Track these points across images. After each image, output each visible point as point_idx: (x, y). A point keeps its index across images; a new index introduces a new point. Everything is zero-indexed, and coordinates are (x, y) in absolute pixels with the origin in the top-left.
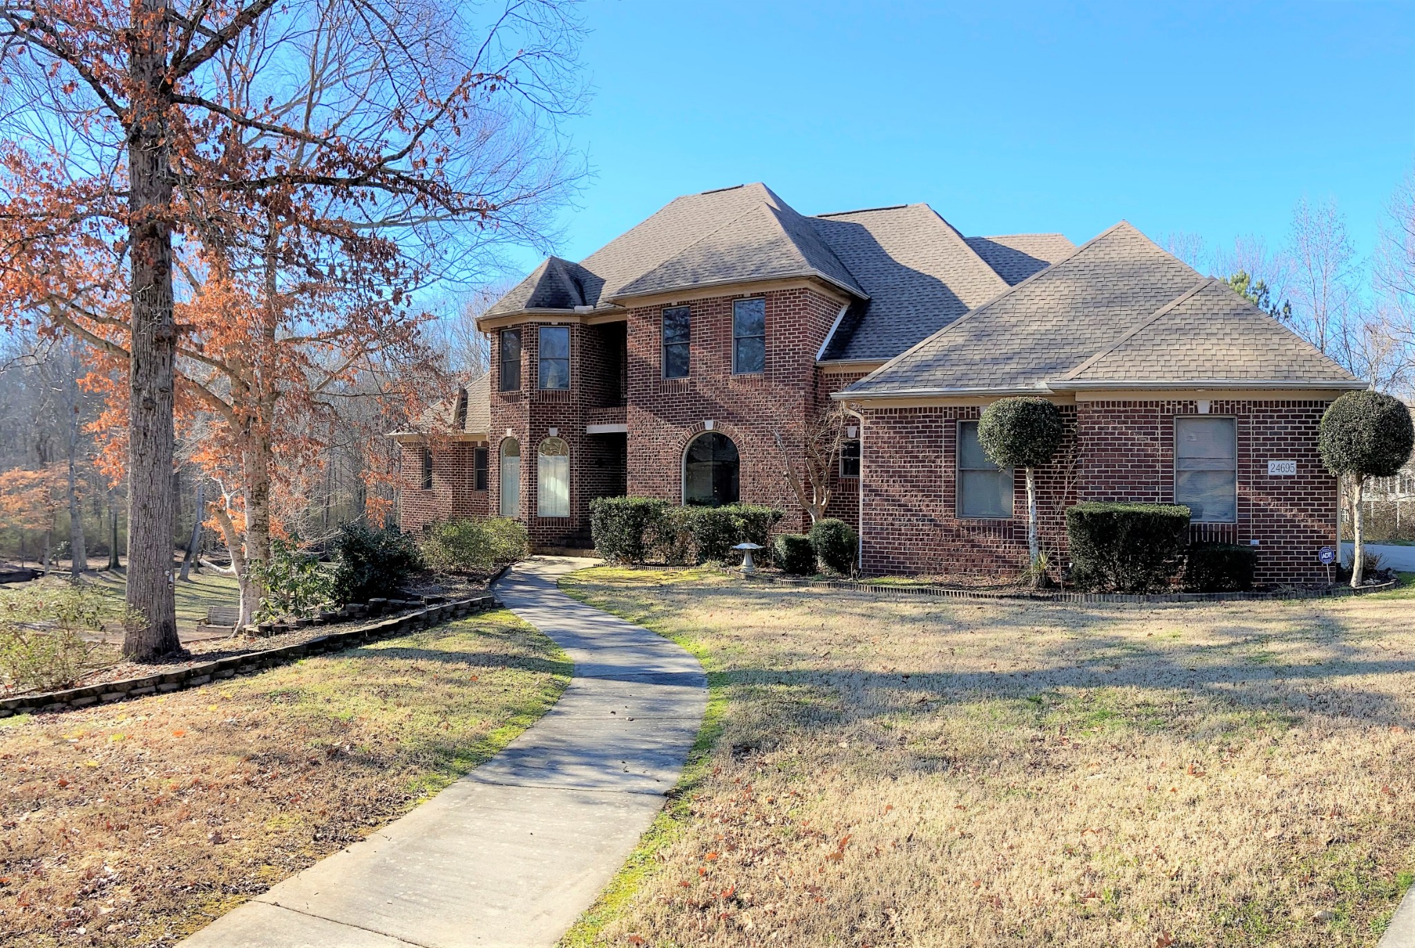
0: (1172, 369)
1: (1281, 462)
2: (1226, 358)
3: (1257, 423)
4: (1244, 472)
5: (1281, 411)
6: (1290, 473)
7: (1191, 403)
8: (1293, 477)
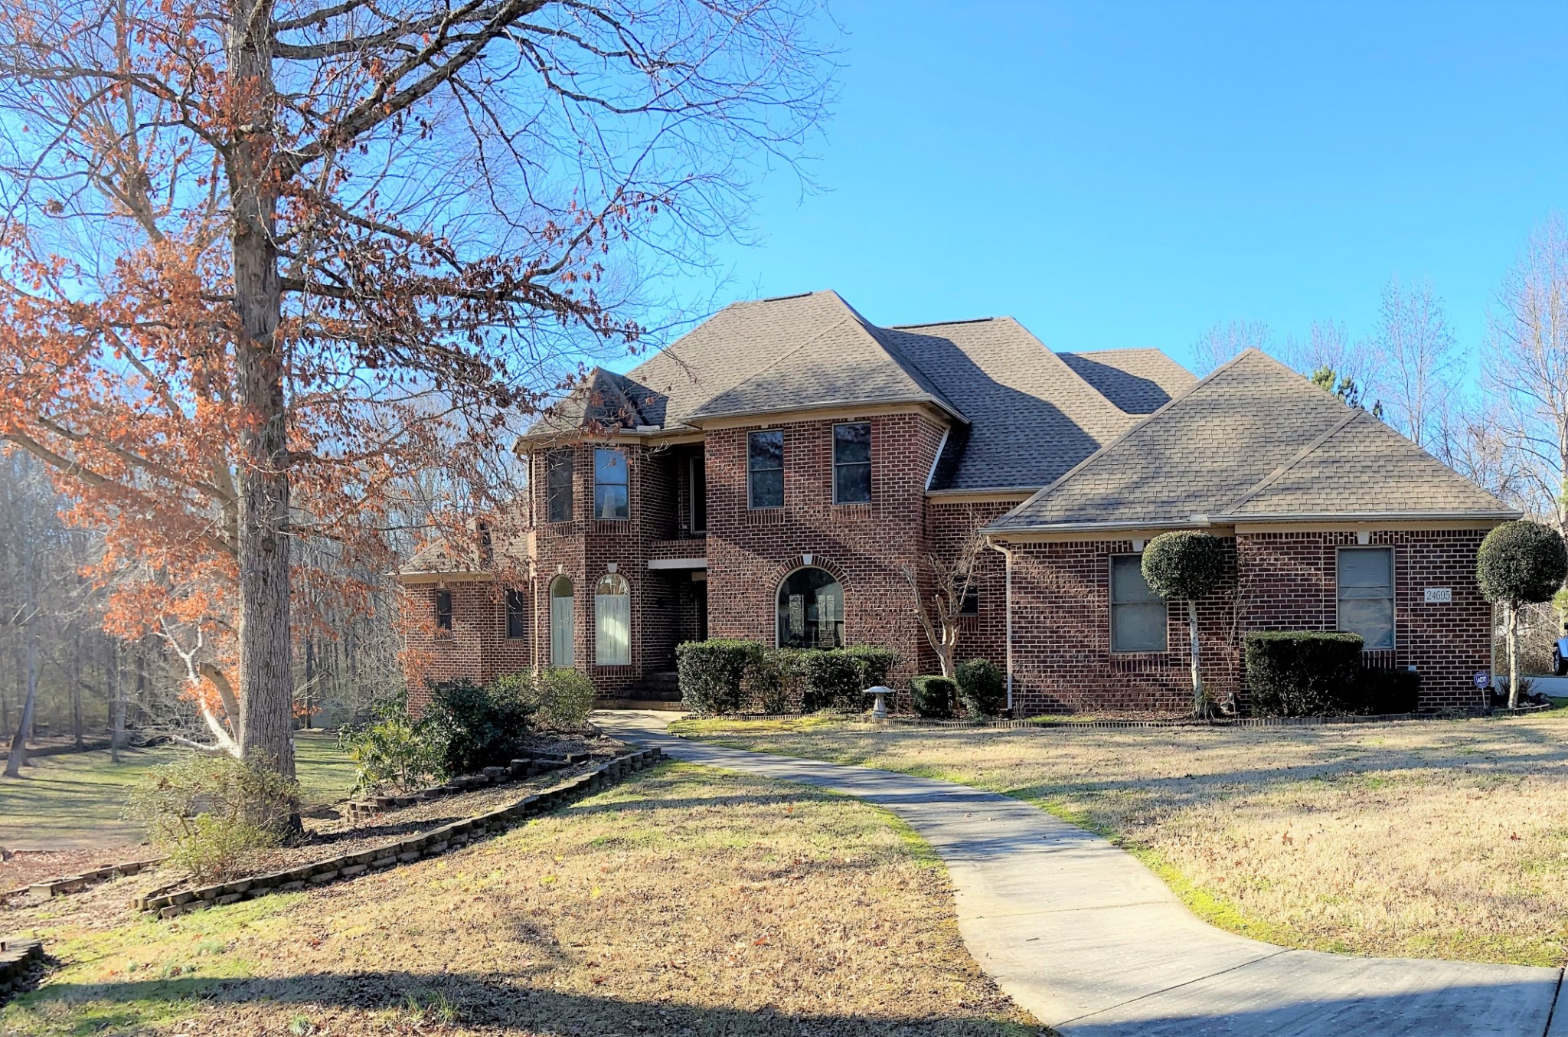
0: (1334, 501)
1: (1436, 590)
2: (1384, 490)
3: (1415, 552)
4: (1402, 600)
5: (1436, 540)
6: (1445, 601)
7: (1352, 534)
8: (1448, 604)
